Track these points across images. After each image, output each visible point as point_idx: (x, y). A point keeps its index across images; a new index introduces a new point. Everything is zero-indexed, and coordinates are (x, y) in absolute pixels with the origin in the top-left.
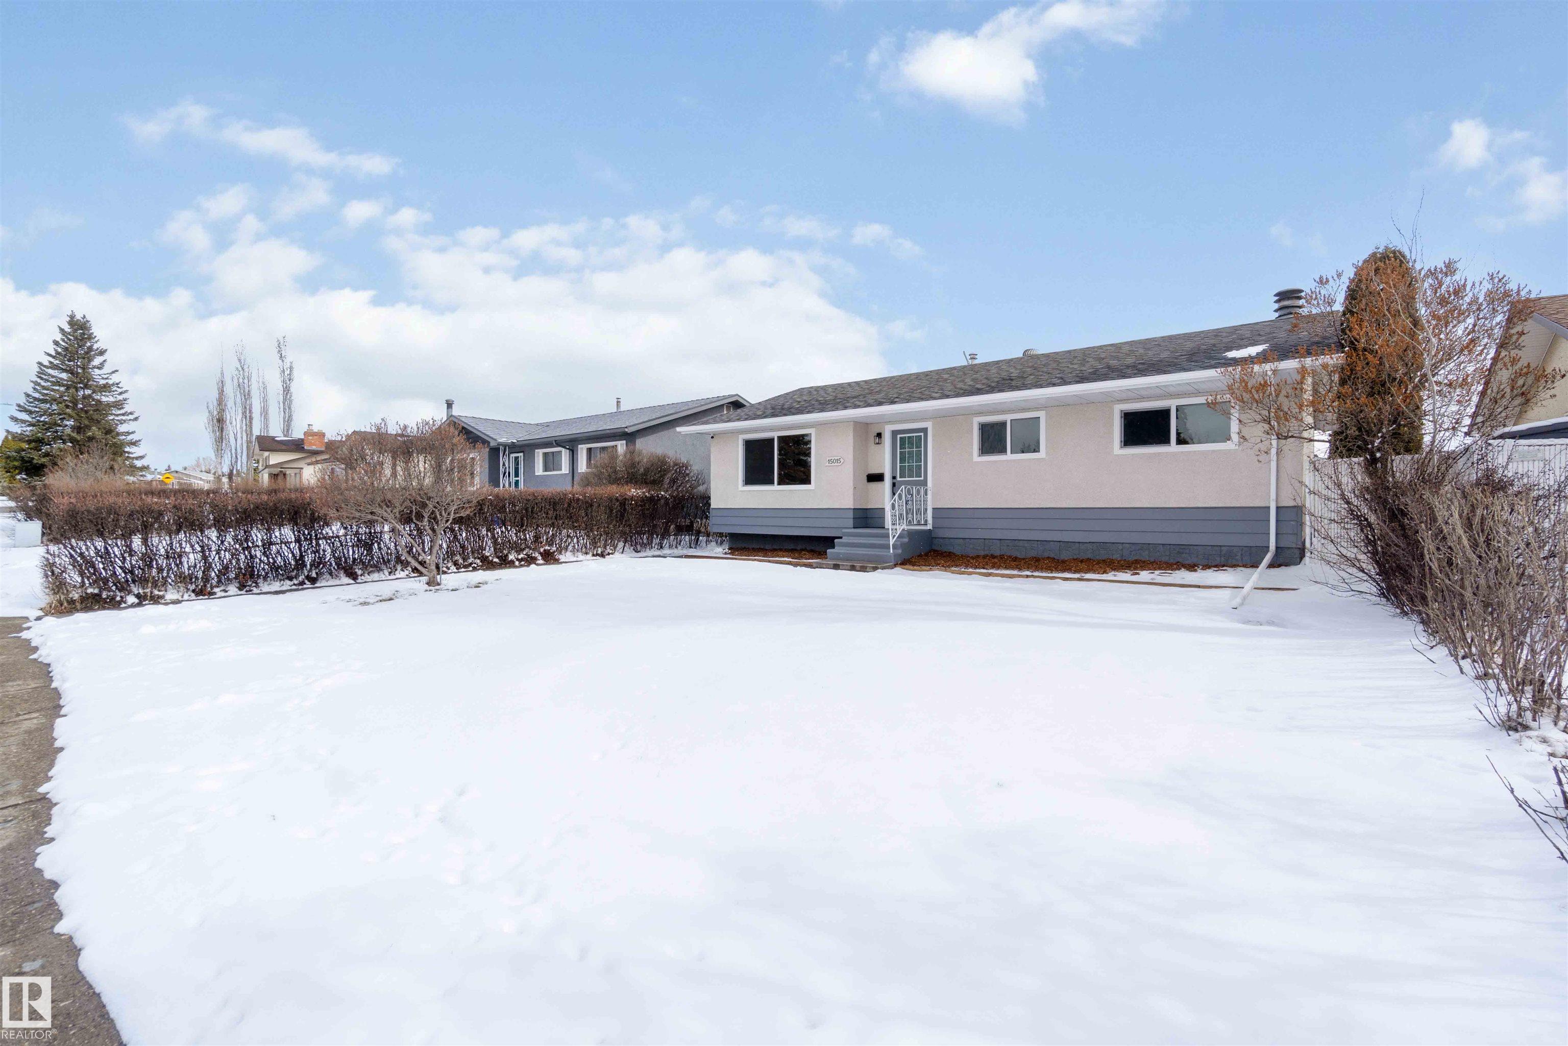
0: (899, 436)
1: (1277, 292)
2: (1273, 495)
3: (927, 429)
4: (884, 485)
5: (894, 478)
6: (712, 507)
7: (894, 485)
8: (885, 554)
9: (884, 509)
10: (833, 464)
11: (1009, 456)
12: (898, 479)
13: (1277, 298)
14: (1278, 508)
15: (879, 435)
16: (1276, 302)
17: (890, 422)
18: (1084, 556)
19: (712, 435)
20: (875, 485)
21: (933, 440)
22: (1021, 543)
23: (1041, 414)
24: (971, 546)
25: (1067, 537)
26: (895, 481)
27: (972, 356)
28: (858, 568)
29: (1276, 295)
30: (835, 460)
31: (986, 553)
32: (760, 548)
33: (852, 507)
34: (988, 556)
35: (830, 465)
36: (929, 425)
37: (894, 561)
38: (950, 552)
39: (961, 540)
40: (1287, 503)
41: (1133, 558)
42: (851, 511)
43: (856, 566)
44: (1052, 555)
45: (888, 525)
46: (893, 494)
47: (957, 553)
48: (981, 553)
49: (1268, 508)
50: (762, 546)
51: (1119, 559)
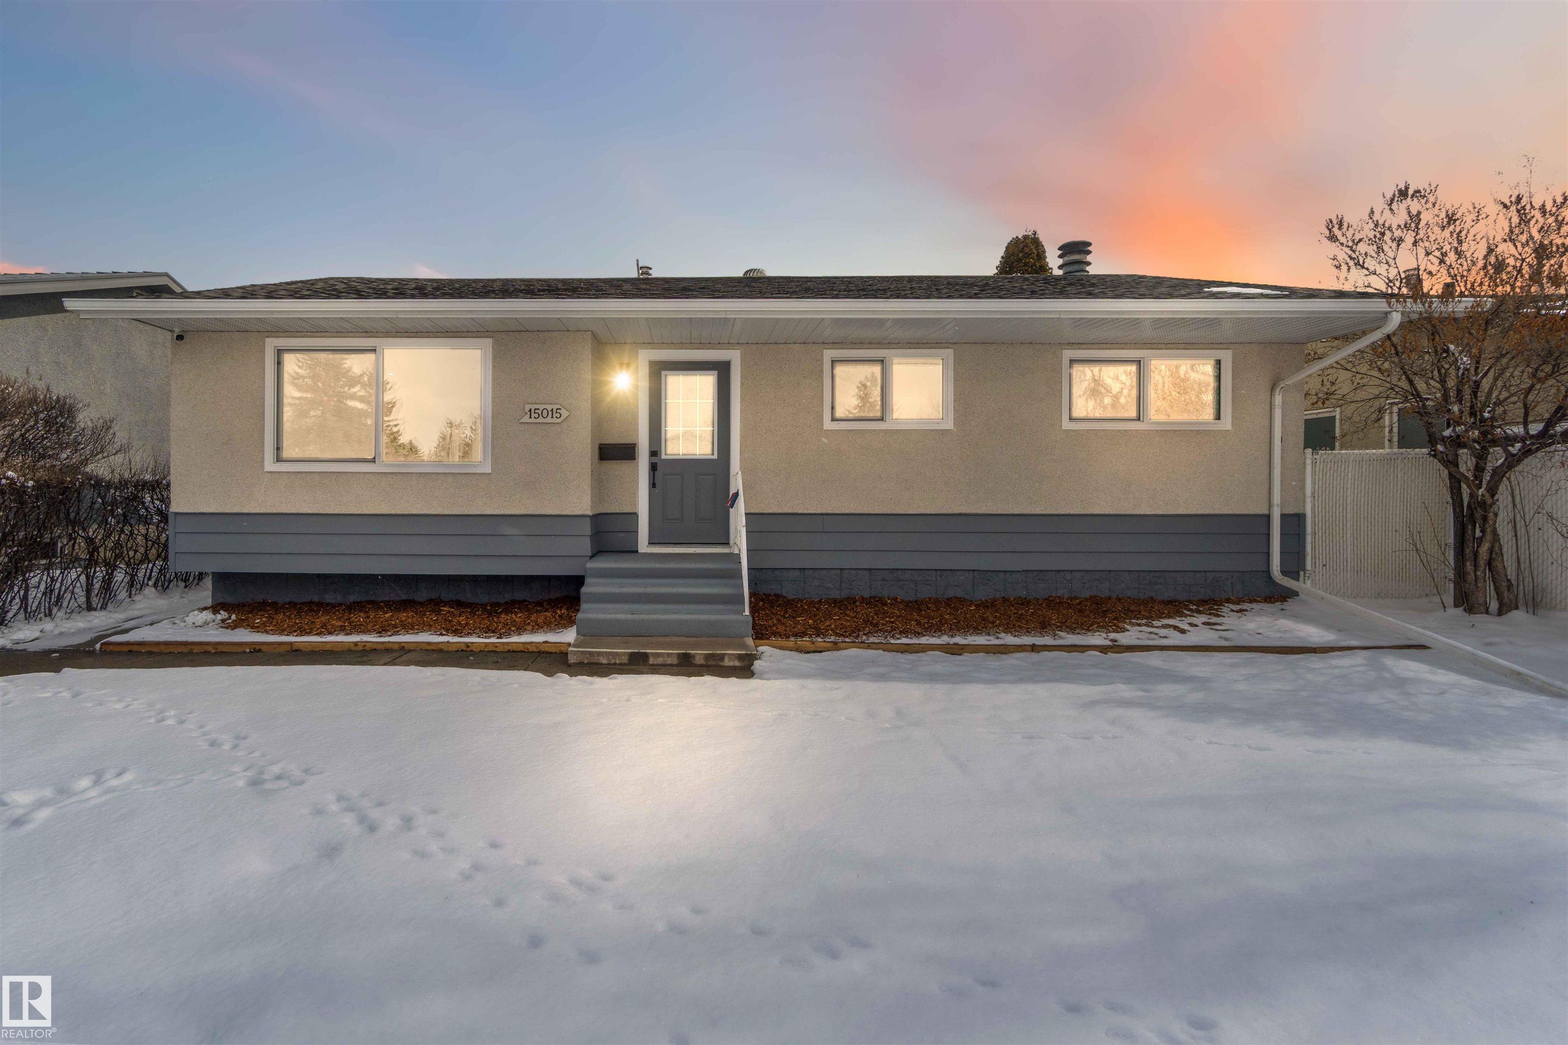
0: (664, 373)
1: (1060, 245)
2: (1276, 500)
3: (728, 363)
4: (636, 468)
5: (654, 453)
6: (176, 509)
7: (653, 468)
8: (736, 618)
9: (636, 514)
10: (541, 420)
11: (888, 423)
12: (664, 456)
13: (1060, 252)
14: (1281, 515)
16: (1060, 256)
17: (651, 344)
18: (1012, 594)
19: (177, 331)
20: (618, 468)
21: (742, 384)
22: (908, 575)
23: (947, 355)
24: (816, 583)
25: (984, 563)
26: (654, 459)
27: (645, 270)
28: (699, 661)
29: (1060, 249)
30: (545, 412)
31: (844, 594)
32: (310, 603)
33: (590, 513)
34: (851, 600)
35: (533, 420)
36: (734, 356)
37: (751, 632)
38: (778, 596)
39: (797, 573)
40: (1290, 510)
41: (1086, 594)
42: (588, 521)
43: (693, 656)
44: (960, 594)
45: (643, 546)
46: (653, 485)
47: (791, 597)
48: (836, 594)
49: (1268, 518)
50: (316, 599)
51: (1066, 596)
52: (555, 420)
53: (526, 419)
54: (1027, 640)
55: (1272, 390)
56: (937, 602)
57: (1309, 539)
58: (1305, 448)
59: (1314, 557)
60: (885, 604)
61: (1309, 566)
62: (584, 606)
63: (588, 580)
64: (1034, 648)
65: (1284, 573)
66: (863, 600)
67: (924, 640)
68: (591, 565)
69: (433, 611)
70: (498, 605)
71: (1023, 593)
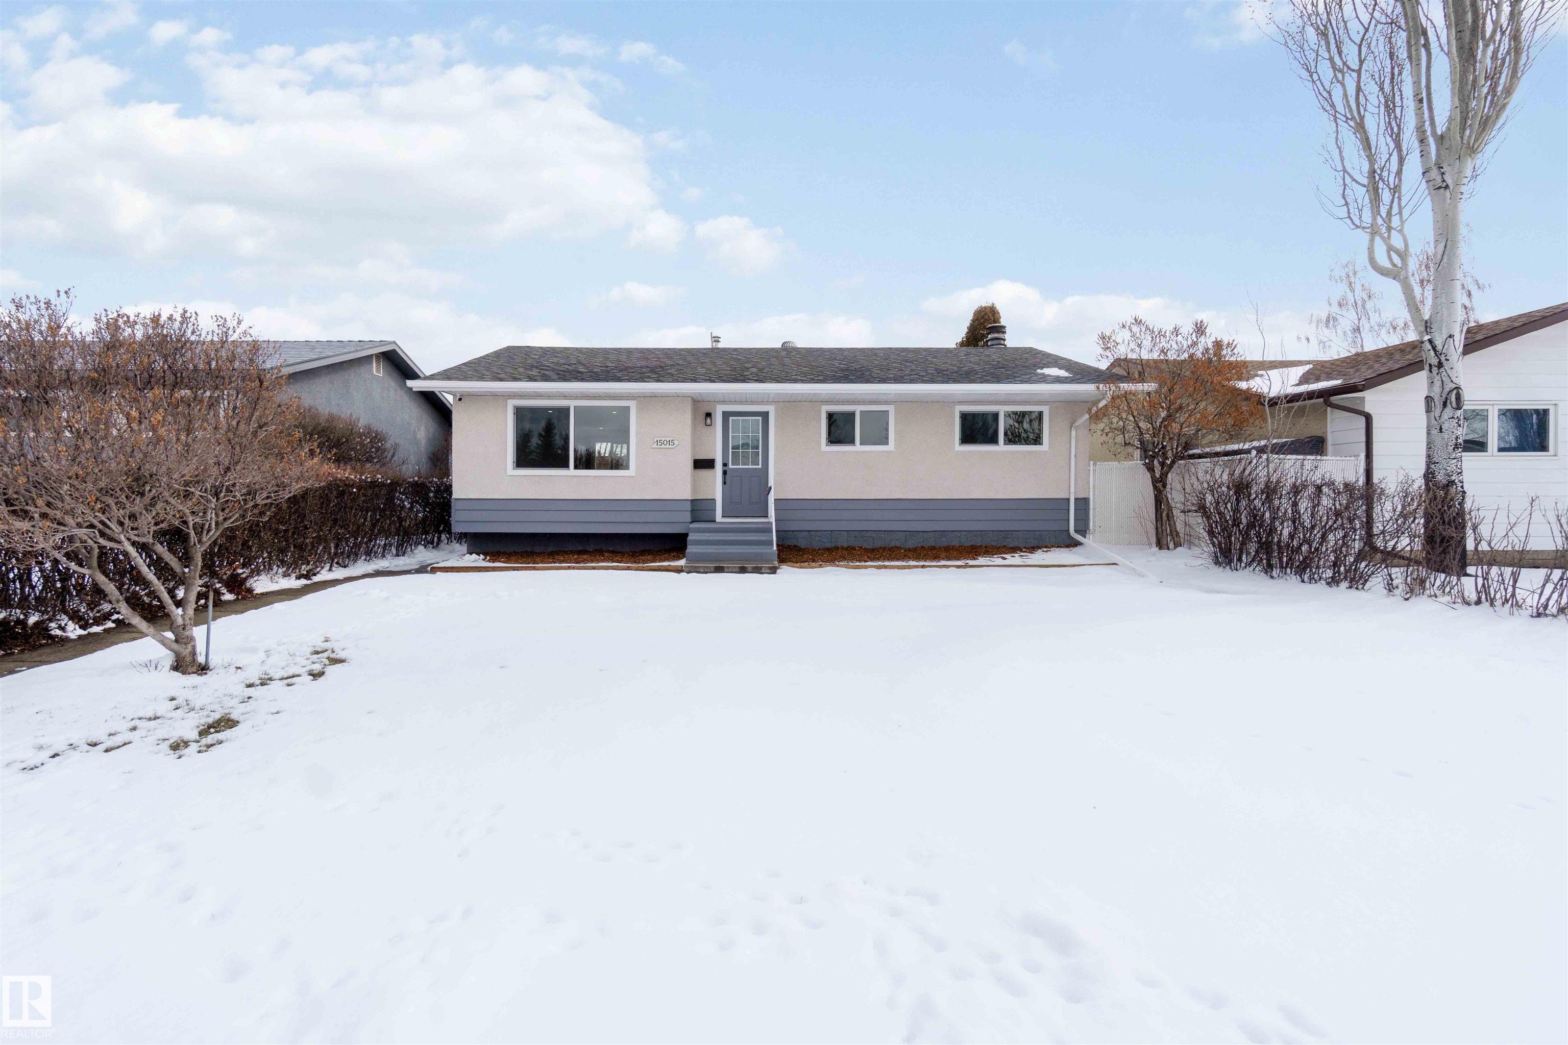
0: (731, 418)
2: (1072, 490)
3: (767, 413)
4: (715, 473)
5: (725, 465)
6: (454, 497)
7: (725, 473)
8: (768, 551)
9: (714, 500)
10: (663, 446)
11: (858, 447)
12: (731, 466)
14: (1075, 499)
15: (709, 415)
17: (724, 402)
18: (927, 544)
19: (458, 396)
20: (704, 473)
21: (776, 425)
22: (869, 534)
23: (891, 409)
24: (817, 539)
25: (912, 527)
26: (725, 468)
28: (749, 569)
30: (665, 442)
31: (833, 545)
32: (526, 552)
33: (690, 498)
34: (837, 548)
35: (659, 446)
36: (771, 409)
37: (776, 559)
38: (795, 546)
39: (807, 533)
40: (1081, 496)
41: (969, 544)
42: (689, 502)
43: (746, 568)
44: (898, 544)
45: (719, 517)
46: (724, 483)
47: (803, 547)
48: (828, 545)
49: (1068, 499)
50: (529, 550)
51: (957, 545)
52: (671, 446)
53: (655, 446)
54: (922, 563)
55: (1071, 428)
56: (884, 549)
57: (1091, 512)
58: (1090, 460)
59: (1094, 522)
60: (855, 550)
61: (1091, 528)
62: (689, 547)
63: (690, 534)
64: (923, 567)
65: (1076, 531)
66: (843, 548)
67: (868, 564)
68: (692, 526)
69: (600, 555)
70: (636, 552)
71: (933, 544)
